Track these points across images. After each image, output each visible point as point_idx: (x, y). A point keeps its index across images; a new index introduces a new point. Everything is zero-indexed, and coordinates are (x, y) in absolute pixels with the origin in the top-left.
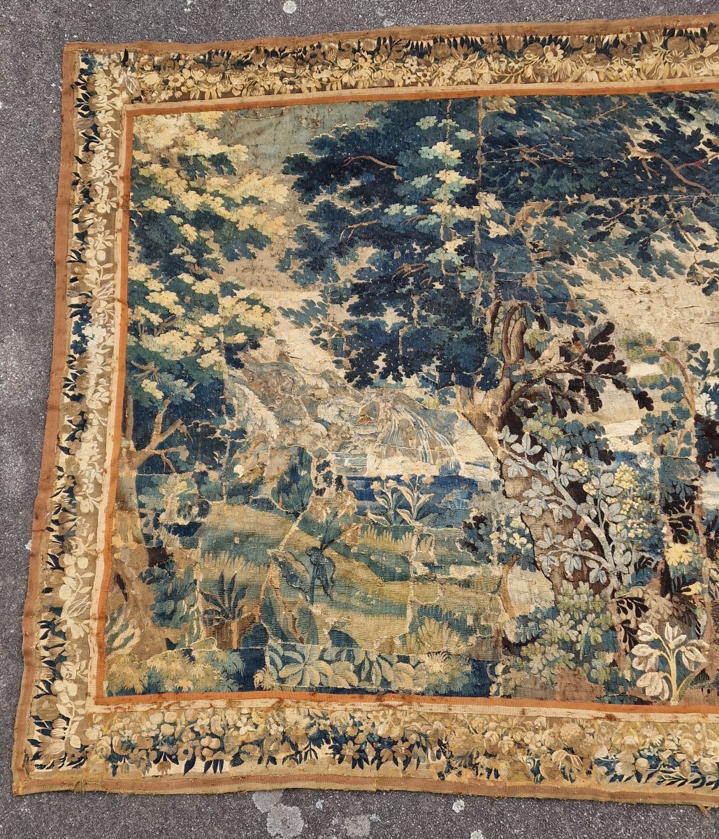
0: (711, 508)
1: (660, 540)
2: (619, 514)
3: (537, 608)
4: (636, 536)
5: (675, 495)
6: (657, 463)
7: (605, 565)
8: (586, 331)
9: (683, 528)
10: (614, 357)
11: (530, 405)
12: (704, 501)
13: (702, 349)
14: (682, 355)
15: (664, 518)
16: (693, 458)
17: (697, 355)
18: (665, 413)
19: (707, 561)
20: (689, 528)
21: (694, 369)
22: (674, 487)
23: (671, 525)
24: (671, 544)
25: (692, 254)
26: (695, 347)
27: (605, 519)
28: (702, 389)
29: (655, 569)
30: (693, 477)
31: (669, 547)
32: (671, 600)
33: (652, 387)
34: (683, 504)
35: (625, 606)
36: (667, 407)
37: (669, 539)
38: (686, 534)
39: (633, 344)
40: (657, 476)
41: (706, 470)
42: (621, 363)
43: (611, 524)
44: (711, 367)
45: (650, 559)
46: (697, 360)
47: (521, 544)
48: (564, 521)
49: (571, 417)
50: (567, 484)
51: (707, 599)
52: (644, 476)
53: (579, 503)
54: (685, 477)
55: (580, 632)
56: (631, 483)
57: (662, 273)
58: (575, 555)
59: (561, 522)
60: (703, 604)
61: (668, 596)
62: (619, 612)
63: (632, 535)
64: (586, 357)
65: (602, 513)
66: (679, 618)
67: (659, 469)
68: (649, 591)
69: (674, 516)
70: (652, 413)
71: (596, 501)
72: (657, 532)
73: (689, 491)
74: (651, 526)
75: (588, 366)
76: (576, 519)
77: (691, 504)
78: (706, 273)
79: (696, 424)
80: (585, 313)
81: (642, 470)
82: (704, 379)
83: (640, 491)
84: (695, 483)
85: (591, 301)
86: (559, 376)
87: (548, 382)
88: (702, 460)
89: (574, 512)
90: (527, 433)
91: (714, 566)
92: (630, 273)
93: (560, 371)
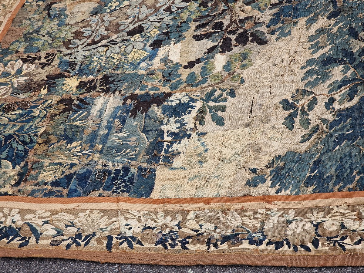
0: (95, 102)
1: (85, 74)
2: (112, 53)
3: (67, 16)
4: (93, 62)
5: (113, 82)
6: (141, 72)
7: (81, 47)
8: (263, 29)
9: (88, 86)
10: (235, 46)
11: (209, 5)
12: (102, 98)
13: (230, 99)
14: (227, 85)
15: (100, 76)
16: (137, 92)
17: (225, 95)
18: (180, 75)
19: (59, 98)
20: (86, 90)
21: (212, 93)
22: (119, 81)
23: (93, 80)
24: (80, 80)
25: (326, 92)
26: (232, 93)
27: (111, 45)
28: (193, 97)
29: (67, 71)
30: (122, 92)
31: (78, 79)
32: (43, 80)
33: (203, 68)
34: (104, 86)
35: (50, 57)
36: (184, 77)
37: (84, 79)
38: (83, 88)
39: (244, 56)
40: (132, 72)
41: (125, 99)
42: (230, 50)
43: (106, 48)
44: (211, 104)
45: (75, 68)
46: (221, 95)
47: (111, 6)
48: (118, 25)
49: (193, 25)
50: (143, 26)
51: (34, 98)
52: (135, 65)
53: (127, 32)
54: (124, 87)
55: (44, 36)
56: (132, 58)
57: (309, 73)
58: (93, 32)
59: (117, 23)
60: (32, 97)
61: (46, 79)
62: (47, 54)
63: (95, 59)
64: (241, 31)
65: (117, 44)
66: (29, 84)
67: (137, 73)
68: (54, 68)
69: (99, 82)
70: (182, 67)
71: (126, 40)
72: (91, 73)
73: (114, 88)
74: (96, 70)
75: (233, 32)
76: (117, 31)
77: (103, 91)
78: (304, 102)
79: (164, 93)
80: (279, 28)
81: (139, 63)
82: (201, 99)
83: (124, 63)
84: (117, 92)
85: (290, 31)
86: (228, 17)
87: (224, 11)
88: (133, 97)
89: (122, 31)
90: (188, 4)
91: (54, 102)
92: (313, 53)
93: (232, 17)
